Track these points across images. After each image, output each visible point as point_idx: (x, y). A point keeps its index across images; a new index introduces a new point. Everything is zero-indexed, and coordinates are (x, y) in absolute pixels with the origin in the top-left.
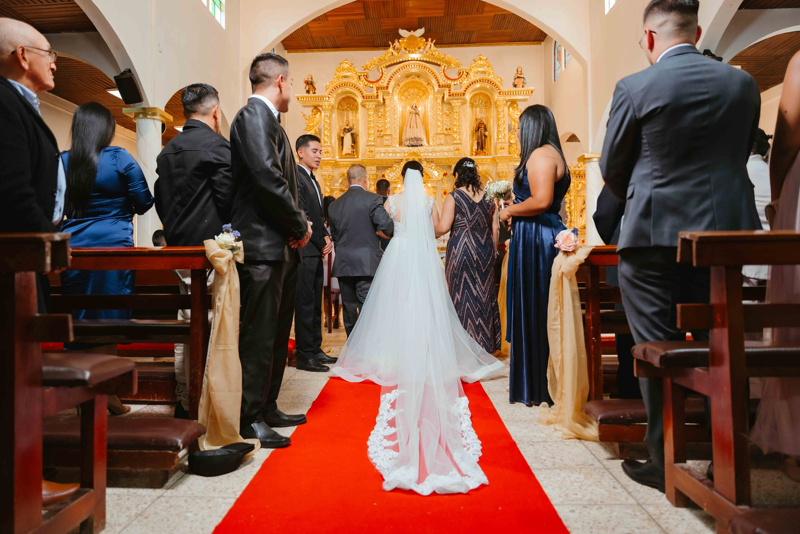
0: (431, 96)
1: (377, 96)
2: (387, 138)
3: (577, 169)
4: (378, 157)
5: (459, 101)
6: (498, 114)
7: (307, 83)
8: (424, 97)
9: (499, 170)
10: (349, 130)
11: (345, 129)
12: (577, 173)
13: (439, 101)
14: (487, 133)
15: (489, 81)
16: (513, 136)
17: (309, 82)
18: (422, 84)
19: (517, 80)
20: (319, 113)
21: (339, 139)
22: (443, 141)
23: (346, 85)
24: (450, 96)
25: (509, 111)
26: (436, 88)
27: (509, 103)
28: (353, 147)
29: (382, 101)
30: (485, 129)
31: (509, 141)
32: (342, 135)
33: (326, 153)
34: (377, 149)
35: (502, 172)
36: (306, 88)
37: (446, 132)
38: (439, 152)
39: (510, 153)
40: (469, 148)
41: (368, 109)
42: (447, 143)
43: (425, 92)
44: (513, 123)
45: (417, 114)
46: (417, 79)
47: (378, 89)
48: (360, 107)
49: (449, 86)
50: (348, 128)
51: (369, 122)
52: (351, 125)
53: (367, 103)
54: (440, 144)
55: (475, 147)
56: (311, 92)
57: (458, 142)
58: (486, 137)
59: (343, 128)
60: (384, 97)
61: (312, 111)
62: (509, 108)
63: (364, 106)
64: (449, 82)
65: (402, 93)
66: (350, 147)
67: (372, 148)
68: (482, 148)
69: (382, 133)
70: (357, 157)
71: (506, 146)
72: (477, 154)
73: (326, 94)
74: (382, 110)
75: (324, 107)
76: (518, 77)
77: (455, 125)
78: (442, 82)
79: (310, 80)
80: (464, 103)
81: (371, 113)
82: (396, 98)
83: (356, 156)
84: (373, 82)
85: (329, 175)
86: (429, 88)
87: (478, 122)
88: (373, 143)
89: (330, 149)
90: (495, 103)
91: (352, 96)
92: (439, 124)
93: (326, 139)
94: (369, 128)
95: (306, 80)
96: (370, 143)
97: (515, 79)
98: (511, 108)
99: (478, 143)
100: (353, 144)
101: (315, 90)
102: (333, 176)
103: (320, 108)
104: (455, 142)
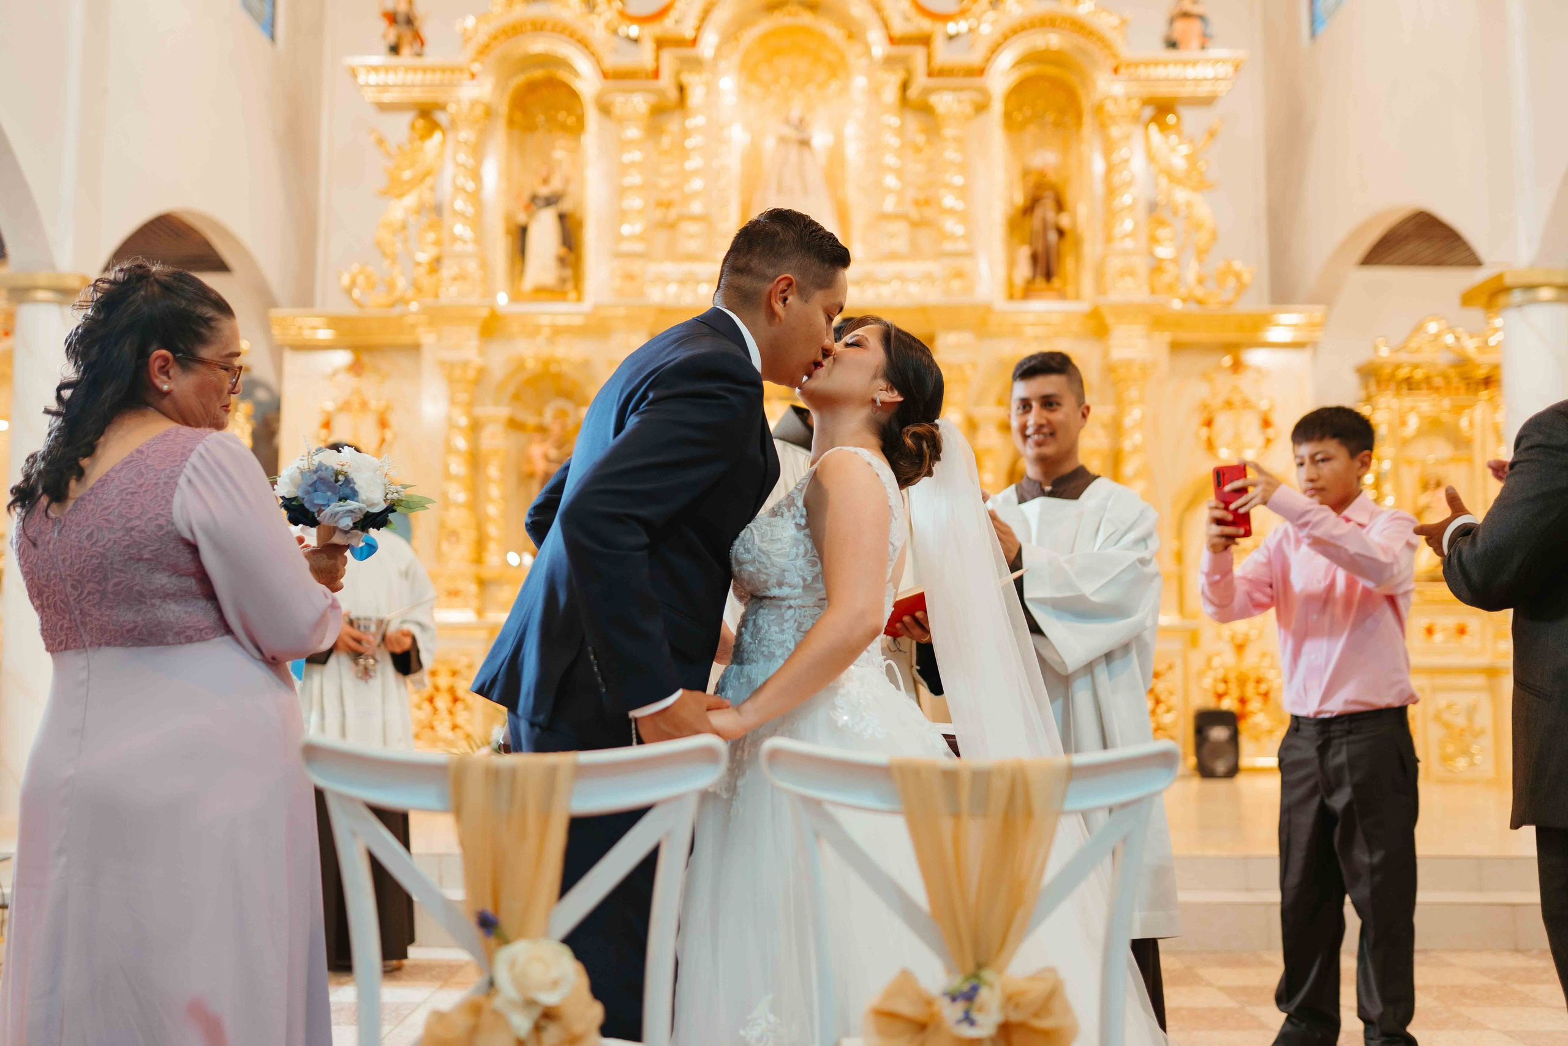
0: (860, 82)
1: (656, 74)
2: (692, 228)
3: (1403, 357)
4: (656, 295)
5: (967, 96)
6: (1108, 149)
7: (392, 18)
8: (834, 85)
9: (1118, 353)
10: (550, 201)
11: (534, 198)
12: (1403, 373)
13: (890, 95)
14: (1065, 221)
15: (1078, 27)
16: (1163, 233)
17: (401, 18)
18: (823, 38)
19: (1180, 25)
20: (437, 136)
21: (508, 232)
22: (901, 244)
23: (538, 27)
24: (930, 74)
25: (1147, 138)
26: (879, 48)
27: (1148, 112)
28: (562, 261)
29: (673, 94)
30: (1060, 206)
31: (1151, 254)
32: (522, 218)
33: (455, 279)
34: (654, 268)
35: (1128, 363)
36: (384, 36)
37: (914, 213)
38: (886, 282)
39: (1153, 292)
40: (1001, 271)
41: (621, 121)
42: (915, 253)
43: (838, 69)
44: (1164, 181)
45: (805, 143)
46: (807, 19)
47: (661, 44)
48: (592, 117)
49: (925, 41)
50: (544, 191)
51: (624, 169)
52: (556, 185)
53: (619, 101)
54: (894, 256)
55: (1023, 270)
56: (406, 51)
57: (962, 246)
58: (1061, 233)
59: (526, 196)
60: (687, 78)
61: (413, 126)
62: (1146, 126)
63: (605, 110)
64: (925, 25)
65: (749, 71)
66: (551, 262)
67: (636, 266)
68: (1048, 275)
69: (673, 213)
70: (579, 299)
71: (1141, 265)
72: (1028, 292)
73: (462, 58)
74: (673, 125)
75: (452, 108)
76: (1186, 15)
77: (948, 186)
78: (899, 27)
79: (402, 8)
80: (981, 108)
81: (633, 132)
82: (728, 83)
83: (572, 295)
84: (643, 20)
85: (465, 364)
86: (853, 52)
87: (1032, 180)
88: (638, 247)
89: (472, 266)
90: (1099, 109)
91: (563, 75)
92: (891, 181)
93: (459, 229)
94: (622, 192)
95: (390, 4)
96: (626, 247)
97: (1172, 21)
98: (1153, 129)
99: (1034, 258)
100: (563, 251)
101: (422, 44)
102: (482, 372)
103: (442, 117)
104: (948, 246)
